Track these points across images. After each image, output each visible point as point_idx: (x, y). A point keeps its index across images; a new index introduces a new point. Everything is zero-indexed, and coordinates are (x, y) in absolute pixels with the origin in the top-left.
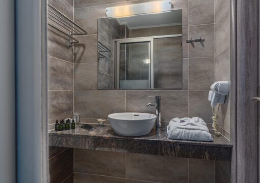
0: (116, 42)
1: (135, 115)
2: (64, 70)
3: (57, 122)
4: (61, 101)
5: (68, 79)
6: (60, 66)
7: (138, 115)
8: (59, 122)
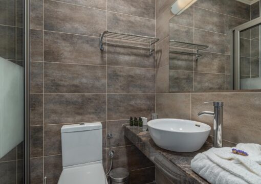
0: (234, 31)
1: (196, 125)
2: (143, 76)
3: (131, 118)
4: (139, 102)
5: (147, 83)
6: (139, 73)
7: (199, 126)
8: (133, 119)
